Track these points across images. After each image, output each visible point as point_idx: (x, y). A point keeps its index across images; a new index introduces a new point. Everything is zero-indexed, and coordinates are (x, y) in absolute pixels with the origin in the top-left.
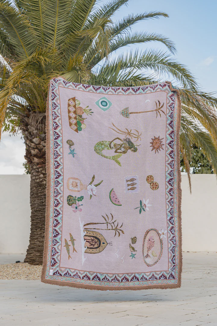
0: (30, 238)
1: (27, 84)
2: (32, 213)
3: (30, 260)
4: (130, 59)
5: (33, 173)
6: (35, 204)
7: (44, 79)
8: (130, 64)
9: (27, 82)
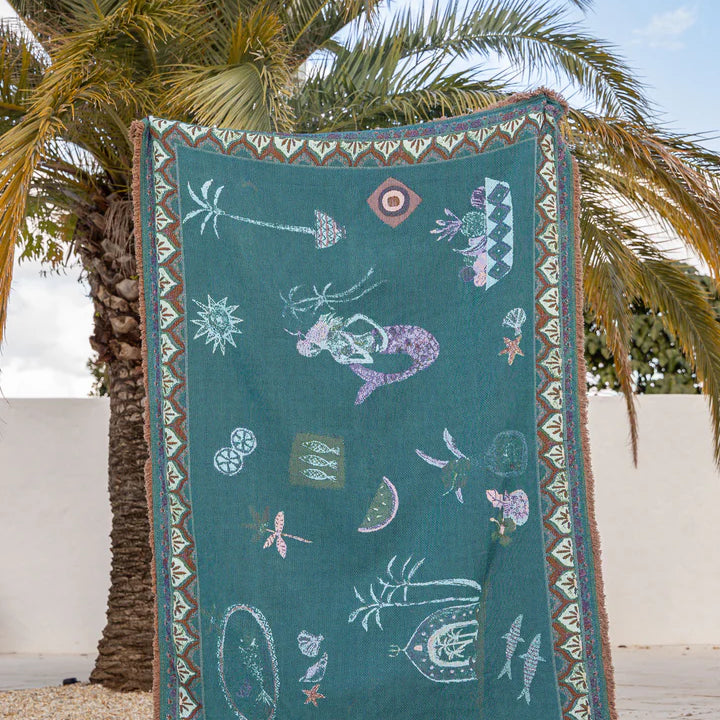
0: (109, 604)
1: (98, 106)
2: (115, 522)
3: (109, 676)
4: (431, 25)
5: (117, 393)
6: (125, 494)
7: (152, 90)
8: (433, 41)
9: (97, 97)
